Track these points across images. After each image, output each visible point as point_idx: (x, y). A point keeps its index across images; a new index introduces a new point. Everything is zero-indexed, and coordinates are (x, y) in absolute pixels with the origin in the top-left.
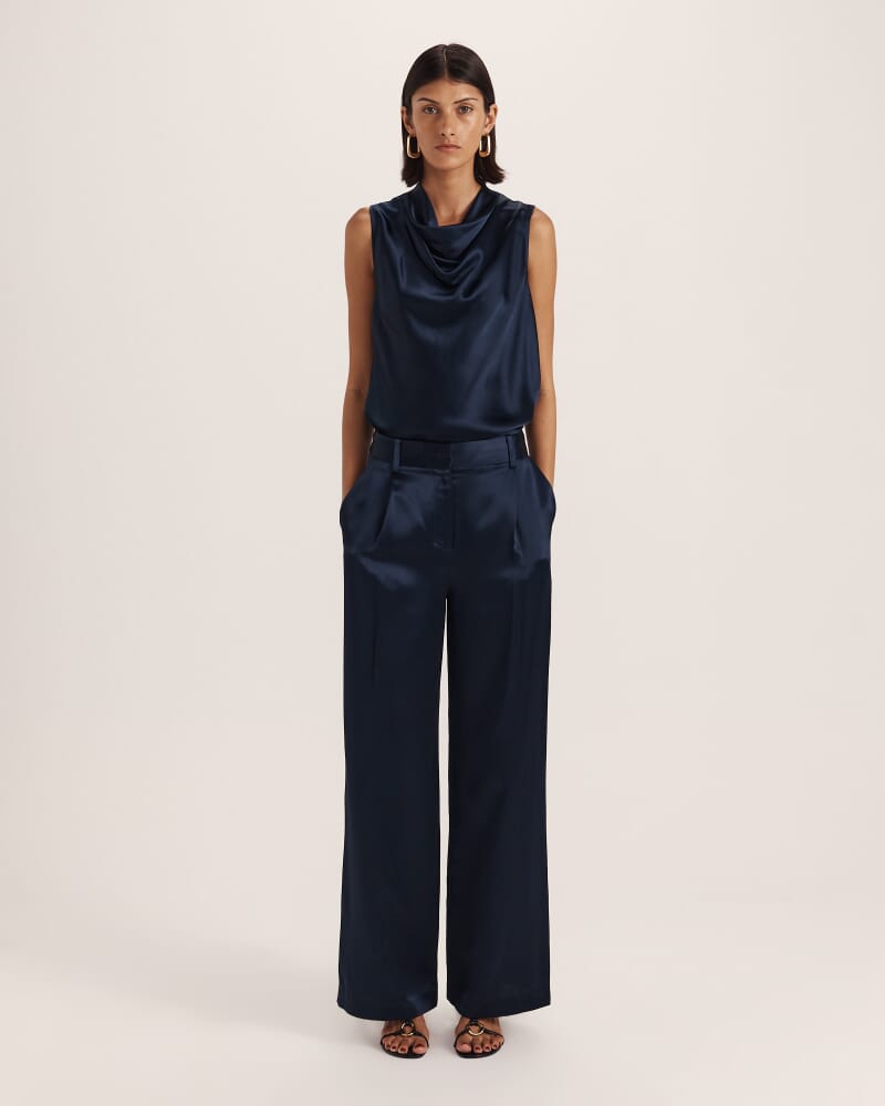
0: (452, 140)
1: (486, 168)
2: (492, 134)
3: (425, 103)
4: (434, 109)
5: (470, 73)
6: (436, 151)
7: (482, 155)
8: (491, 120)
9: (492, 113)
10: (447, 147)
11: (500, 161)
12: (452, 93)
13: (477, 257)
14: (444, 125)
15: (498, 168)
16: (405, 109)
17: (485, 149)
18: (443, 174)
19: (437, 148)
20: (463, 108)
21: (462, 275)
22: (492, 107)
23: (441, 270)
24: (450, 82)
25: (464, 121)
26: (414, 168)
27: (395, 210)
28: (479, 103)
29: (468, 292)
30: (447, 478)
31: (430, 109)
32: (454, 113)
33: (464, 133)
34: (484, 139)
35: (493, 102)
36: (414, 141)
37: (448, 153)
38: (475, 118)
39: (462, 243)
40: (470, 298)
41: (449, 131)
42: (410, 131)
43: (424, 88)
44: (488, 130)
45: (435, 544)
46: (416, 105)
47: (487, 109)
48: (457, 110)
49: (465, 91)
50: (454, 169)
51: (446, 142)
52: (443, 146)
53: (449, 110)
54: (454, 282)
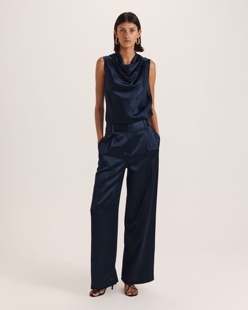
0: (129, 39)
1: (138, 47)
2: (140, 38)
3: (121, 29)
4: (124, 30)
5: (134, 20)
6: (124, 42)
7: (137, 44)
8: (140, 34)
9: (140, 32)
10: (128, 41)
11: (142, 45)
12: (129, 26)
13: (136, 74)
14: (127, 35)
15: (142, 47)
16: (115, 30)
17: (138, 42)
18: (126, 49)
19: (125, 41)
20: (132, 30)
21: (132, 79)
22: (140, 30)
23: (126, 77)
24: (129, 23)
25: (132, 34)
26: (118, 47)
27: (111, 58)
28: (136, 29)
29: (134, 84)
30: (128, 134)
31: (122, 30)
32: (129, 32)
33: (132, 37)
34: (138, 39)
35: (140, 29)
36: (118, 39)
37: (128, 43)
38: (135, 33)
39: (131, 70)
40: (134, 86)
41: (128, 37)
42: (116, 37)
43: (121, 24)
44: (139, 37)
45: (125, 154)
46: (119, 29)
47: (139, 31)
48: (130, 31)
49: (132, 25)
50: (129, 47)
51: (127, 40)
52: (126, 41)
53: (128, 31)
54: (130, 81)
